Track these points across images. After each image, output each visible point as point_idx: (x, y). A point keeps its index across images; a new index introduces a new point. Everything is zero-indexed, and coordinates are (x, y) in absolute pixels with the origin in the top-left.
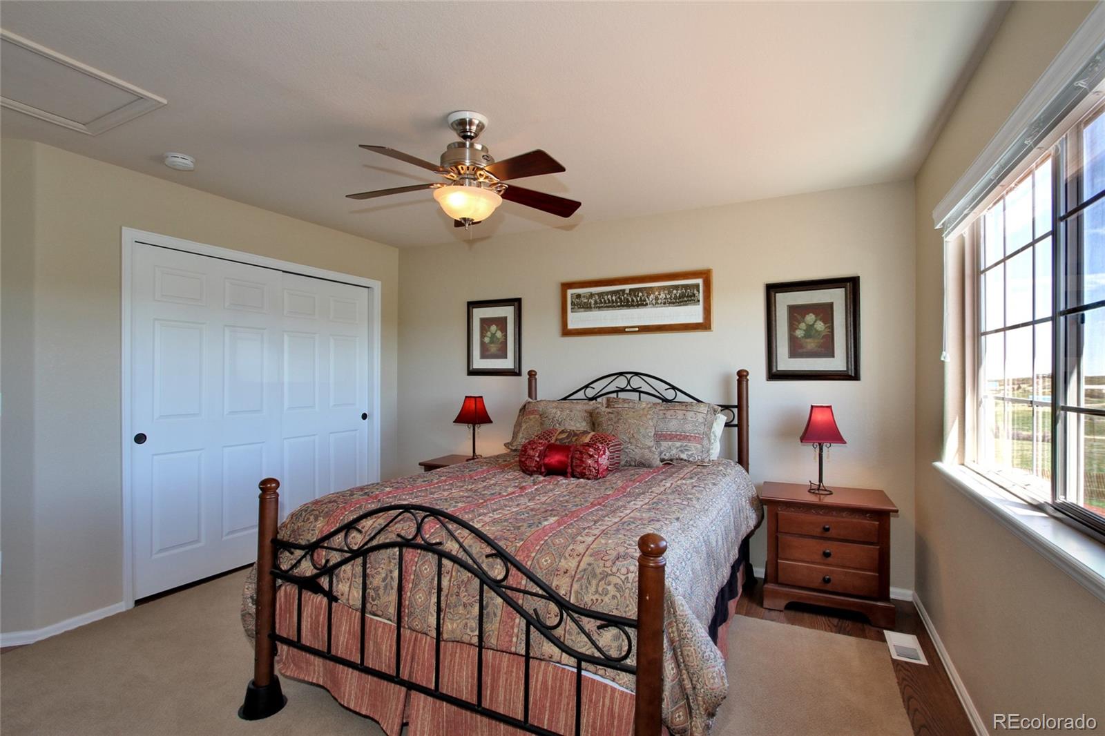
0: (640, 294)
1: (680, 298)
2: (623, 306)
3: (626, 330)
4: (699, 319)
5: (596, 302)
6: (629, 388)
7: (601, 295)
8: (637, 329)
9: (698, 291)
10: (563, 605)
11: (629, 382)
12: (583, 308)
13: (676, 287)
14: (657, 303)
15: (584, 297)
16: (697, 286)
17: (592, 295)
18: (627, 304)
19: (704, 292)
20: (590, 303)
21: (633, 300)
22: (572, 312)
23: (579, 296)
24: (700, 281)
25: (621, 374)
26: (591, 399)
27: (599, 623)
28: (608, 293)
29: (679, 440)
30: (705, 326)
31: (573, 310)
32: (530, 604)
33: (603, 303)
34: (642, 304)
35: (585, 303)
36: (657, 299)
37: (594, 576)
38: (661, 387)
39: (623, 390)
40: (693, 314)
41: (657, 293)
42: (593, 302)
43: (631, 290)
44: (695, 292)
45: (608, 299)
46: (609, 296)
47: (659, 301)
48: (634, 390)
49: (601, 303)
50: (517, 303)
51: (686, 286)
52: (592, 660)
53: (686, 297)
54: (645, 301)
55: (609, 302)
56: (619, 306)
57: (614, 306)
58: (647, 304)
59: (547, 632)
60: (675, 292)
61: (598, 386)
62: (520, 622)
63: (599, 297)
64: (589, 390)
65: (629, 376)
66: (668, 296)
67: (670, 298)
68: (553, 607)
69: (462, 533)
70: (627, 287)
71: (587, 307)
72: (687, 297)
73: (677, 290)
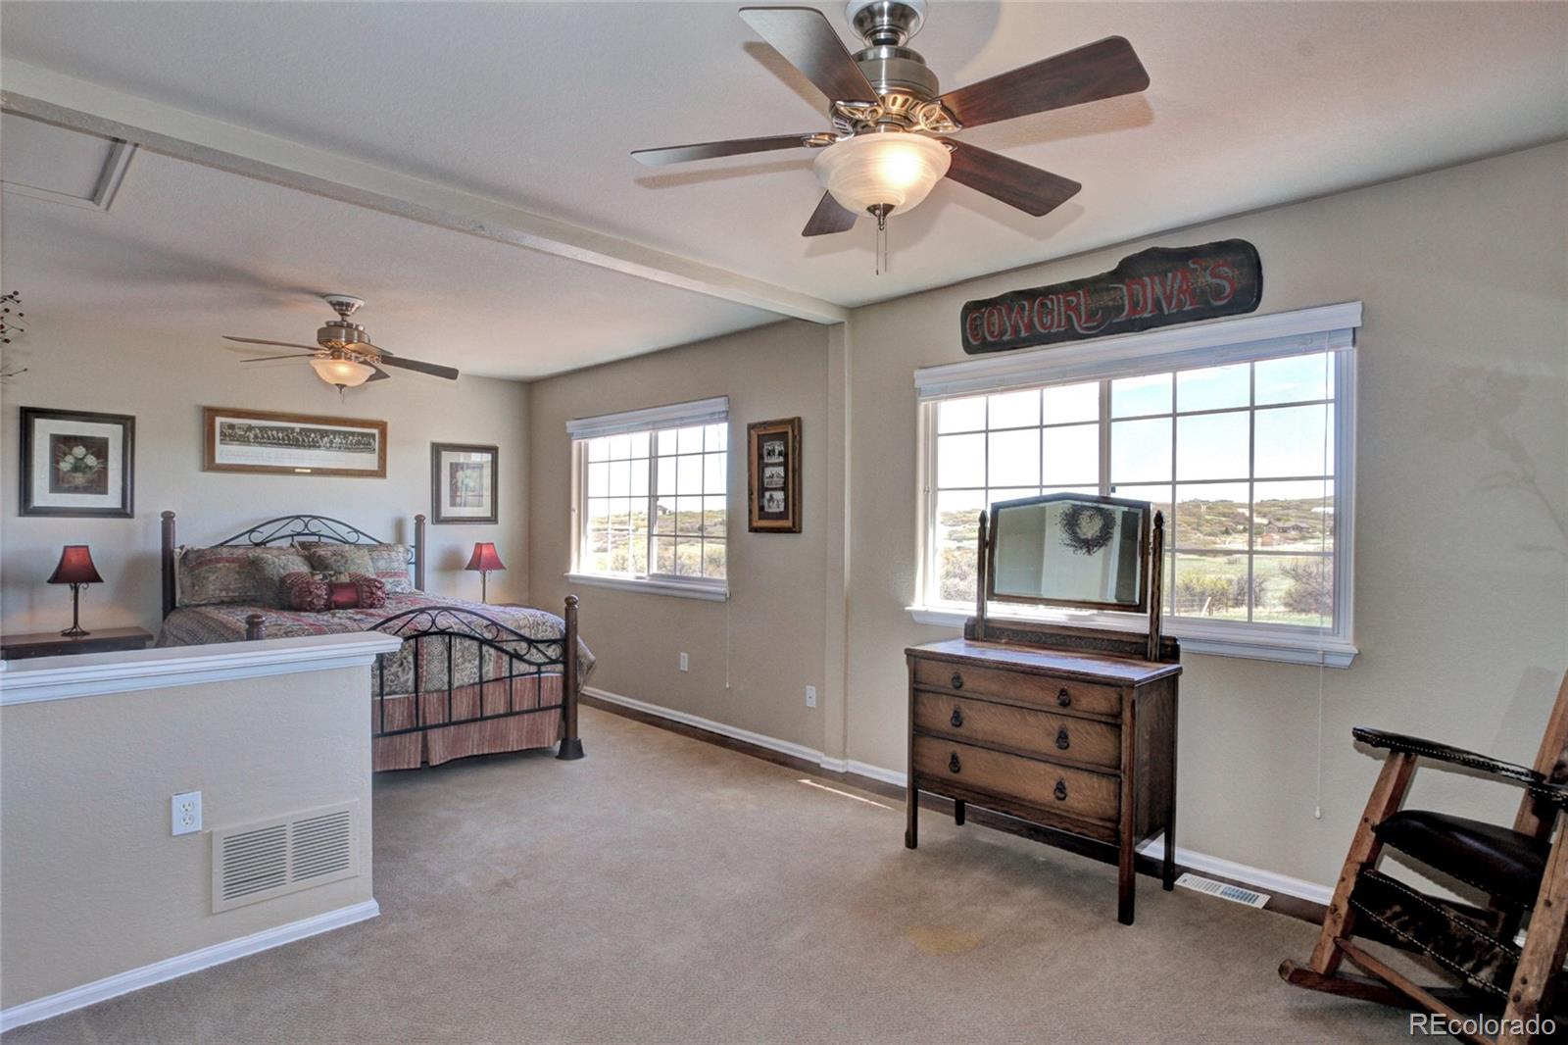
0: (313, 435)
1: (356, 444)
2: (292, 445)
3: (297, 470)
4: (375, 467)
5: (256, 436)
6: (306, 531)
7: (263, 429)
8: (309, 471)
9: (374, 440)
10: (531, 642)
11: (306, 526)
12: (238, 440)
13: (353, 434)
14: (331, 447)
15: (240, 428)
16: (373, 436)
17: (250, 428)
18: (296, 443)
19: (380, 442)
20: (249, 436)
21: (304, 441)
22: (221, 443)
23: (232, 427)
24: (375, 431)
25: (298, 517)
26: (257, 545)
27: (547, 644)
28: (272, 429)
29: (391, 576)
30: (381, 472)
31: (222, 442)
32: (510, 647)
33: (265, 438)
34: (314, 445)
35: (240, 435)
36: (331, 442)
37: (539, 624)
38: (343, 531)
39: (299, 534)
40: (367, 461)
41: (332, 437)
42: (252, 436)
43: (301, 429)
44: (372, 441)
45: (273, 435)
46: (274, 433)
47: (334, 445)
48: (313, 534)
49: (263, 438)
50: (127, 423)
51: (363, 435)
52: (545, 664)
53: (362, 444)
54: (318, 442)
55: (274, 439)
56: (286, 445)
57: (280, 444)
58: (320, 447)
59: (520, 658)
60: (351, 438)
61: (267, 531)
62: (506, 658)
63: (261, 432)
64: (254, 535)
65: (306, 520)
66: (344, 442)
67: (346, 443)
68: (524, 645)
69: (462, 616)
70: (298, 426)
71: (243, 440)
72: (364, 444)
73: (353, 436)
